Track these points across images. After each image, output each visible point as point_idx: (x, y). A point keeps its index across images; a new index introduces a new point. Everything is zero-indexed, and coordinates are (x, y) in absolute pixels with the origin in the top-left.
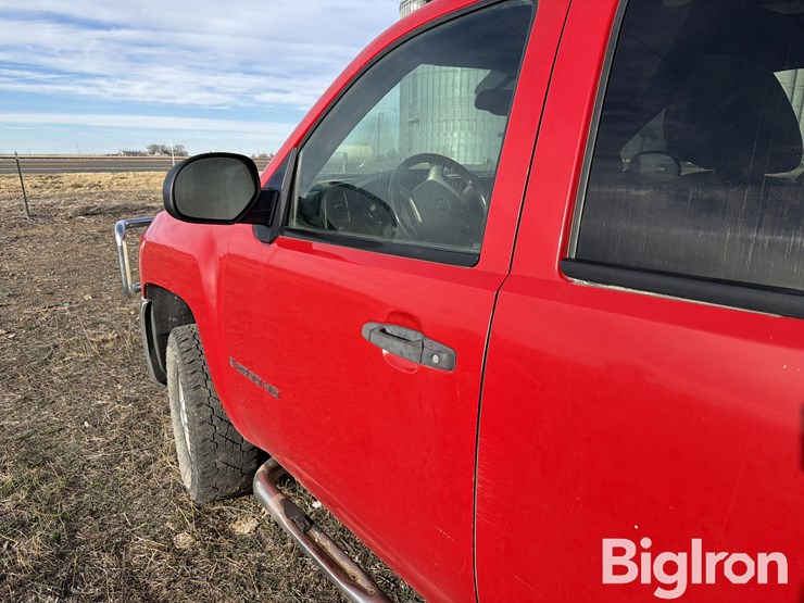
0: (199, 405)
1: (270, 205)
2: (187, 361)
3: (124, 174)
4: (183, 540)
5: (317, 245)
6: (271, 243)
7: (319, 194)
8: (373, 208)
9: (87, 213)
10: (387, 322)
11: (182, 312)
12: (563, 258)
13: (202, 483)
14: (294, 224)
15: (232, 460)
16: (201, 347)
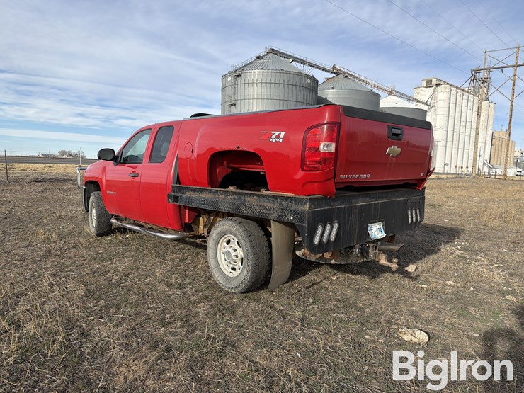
1: (117, 158)
3: (51, 165)
6: (117, 165)
9: (37, 181)
11: (93, 189)
14: (121, 162)
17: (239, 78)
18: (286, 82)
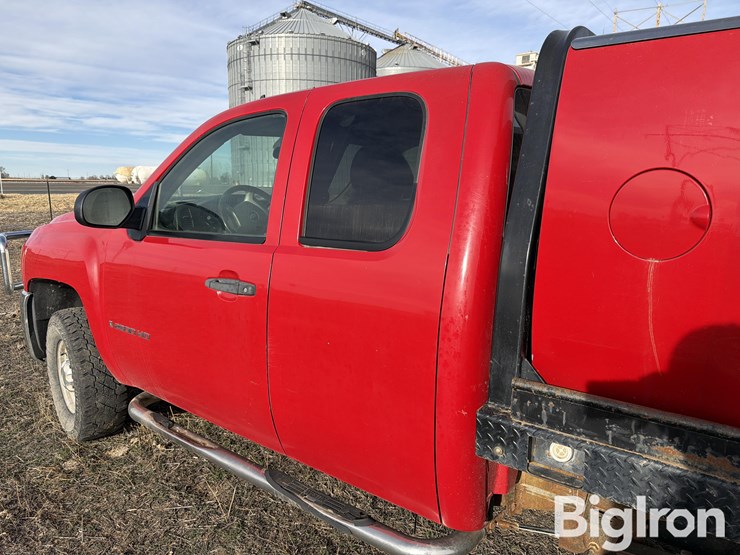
0: (82, 362)
1: (140, 217)
2: (71, 332)
4: (70, 465)
5: (171, 239)
6: (141, 240)
7: (172, 211)
8: (209, 218)
10: (219, 277)
11: (58, 302)
12: (300, 237)
13: (85, 420)
14: (156, 228)
15: (108, 402)
16: (81, 322)
17: (256, 47)
18: (330, 54)
